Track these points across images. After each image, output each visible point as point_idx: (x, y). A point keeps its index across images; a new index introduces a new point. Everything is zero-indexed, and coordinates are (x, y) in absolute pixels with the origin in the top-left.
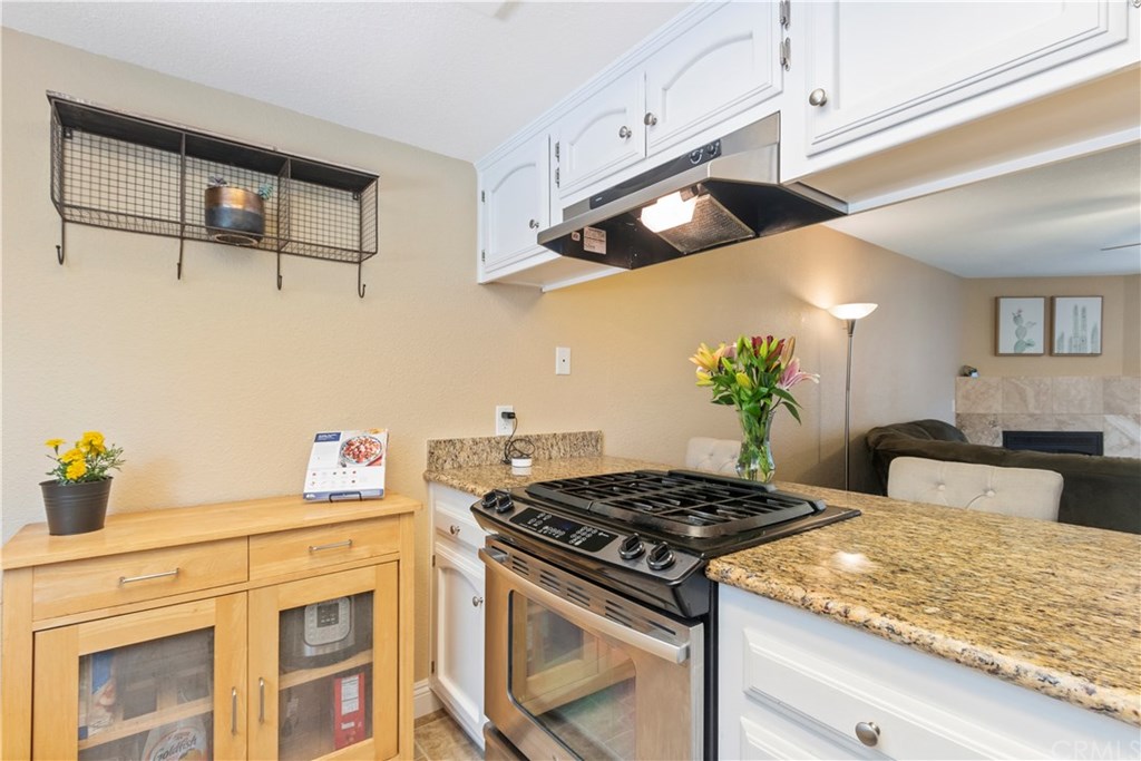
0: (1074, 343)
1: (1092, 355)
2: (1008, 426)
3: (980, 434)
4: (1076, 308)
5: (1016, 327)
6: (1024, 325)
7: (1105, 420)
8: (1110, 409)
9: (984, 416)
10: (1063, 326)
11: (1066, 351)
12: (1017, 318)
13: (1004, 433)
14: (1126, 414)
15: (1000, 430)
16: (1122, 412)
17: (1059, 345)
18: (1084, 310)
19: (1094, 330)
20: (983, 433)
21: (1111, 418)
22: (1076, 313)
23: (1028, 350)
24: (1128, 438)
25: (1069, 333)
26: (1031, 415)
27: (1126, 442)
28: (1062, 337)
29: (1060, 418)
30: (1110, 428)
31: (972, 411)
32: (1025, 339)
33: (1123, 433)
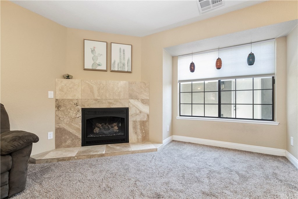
0: (120, 66)
1: (127, 72)
2: (84, 106)
3: (69, 110)
4: (120, 49)
5: (93, 55)
6: (96, 55)
7: (129, 102)
8: (131, 97)
9: (71, 100)
10: (115, 57)
11: (116, 69)
12: (93, 51)
13: (83, 109)
14: (138, 99)
15: (80, 108)
16: (137, 98)
17: (113, 66)
18: (124, 51)
19: (128, 60)
20: (71, 109)
21: (132, 101)
22: (120, 52)
23: (99, 68)
24: (139, 110)
25: (117, 61)
26: (96, 100)
27: (138, 112)
28: (115, 62)
29: (109, 101)
30: (131, 106)
31: (65, 98)
32: (97, 62)
33: (136, 108)
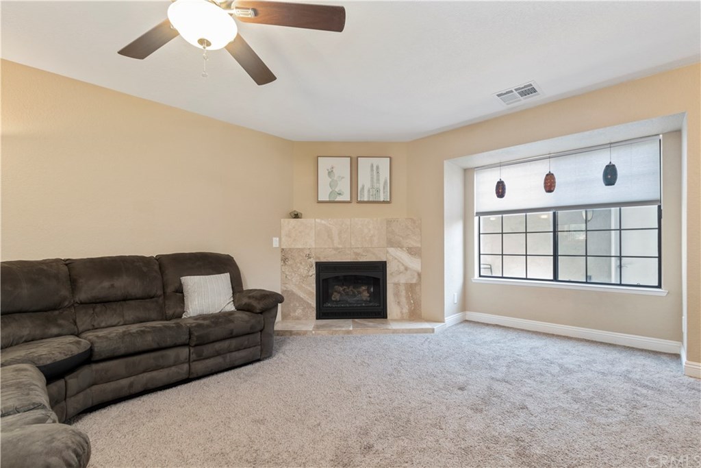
0: (371, 193)
1: (384, 202)
2: (319, 258)
3: (299, 265)
4: (372, 166)
5: (330, 180)
6: (335, 178)
7: (387, 252)
8: (391, 243)
9: (302, 250)
10: (364, 179)
11: (366, 199)
12: (330, 173)
13: (317, 263)
14: (402, 247)
15: (313, 261)
16: (399, 245)
17: (361, 194)
18: (378, 167)
19: (385, 183)
20: (301, 263)
21: (391, 250)
22: (372, 170)
23: (339, 198)
24: (403, 265)
25: (368, 186)
26: (336, 249)
27: (402, 268)
28: (363, 188)
29: (355, 250)
30: (391, 258)
31: (293, 246)
32: (337, 190)
33: (399, 261)
